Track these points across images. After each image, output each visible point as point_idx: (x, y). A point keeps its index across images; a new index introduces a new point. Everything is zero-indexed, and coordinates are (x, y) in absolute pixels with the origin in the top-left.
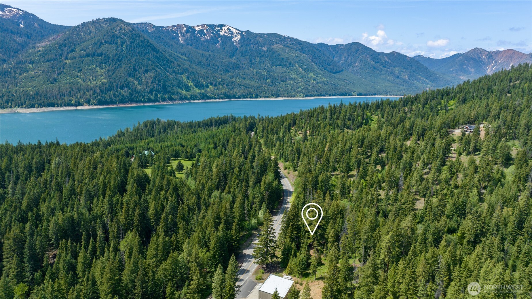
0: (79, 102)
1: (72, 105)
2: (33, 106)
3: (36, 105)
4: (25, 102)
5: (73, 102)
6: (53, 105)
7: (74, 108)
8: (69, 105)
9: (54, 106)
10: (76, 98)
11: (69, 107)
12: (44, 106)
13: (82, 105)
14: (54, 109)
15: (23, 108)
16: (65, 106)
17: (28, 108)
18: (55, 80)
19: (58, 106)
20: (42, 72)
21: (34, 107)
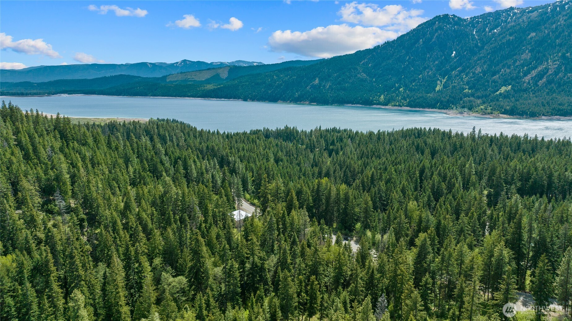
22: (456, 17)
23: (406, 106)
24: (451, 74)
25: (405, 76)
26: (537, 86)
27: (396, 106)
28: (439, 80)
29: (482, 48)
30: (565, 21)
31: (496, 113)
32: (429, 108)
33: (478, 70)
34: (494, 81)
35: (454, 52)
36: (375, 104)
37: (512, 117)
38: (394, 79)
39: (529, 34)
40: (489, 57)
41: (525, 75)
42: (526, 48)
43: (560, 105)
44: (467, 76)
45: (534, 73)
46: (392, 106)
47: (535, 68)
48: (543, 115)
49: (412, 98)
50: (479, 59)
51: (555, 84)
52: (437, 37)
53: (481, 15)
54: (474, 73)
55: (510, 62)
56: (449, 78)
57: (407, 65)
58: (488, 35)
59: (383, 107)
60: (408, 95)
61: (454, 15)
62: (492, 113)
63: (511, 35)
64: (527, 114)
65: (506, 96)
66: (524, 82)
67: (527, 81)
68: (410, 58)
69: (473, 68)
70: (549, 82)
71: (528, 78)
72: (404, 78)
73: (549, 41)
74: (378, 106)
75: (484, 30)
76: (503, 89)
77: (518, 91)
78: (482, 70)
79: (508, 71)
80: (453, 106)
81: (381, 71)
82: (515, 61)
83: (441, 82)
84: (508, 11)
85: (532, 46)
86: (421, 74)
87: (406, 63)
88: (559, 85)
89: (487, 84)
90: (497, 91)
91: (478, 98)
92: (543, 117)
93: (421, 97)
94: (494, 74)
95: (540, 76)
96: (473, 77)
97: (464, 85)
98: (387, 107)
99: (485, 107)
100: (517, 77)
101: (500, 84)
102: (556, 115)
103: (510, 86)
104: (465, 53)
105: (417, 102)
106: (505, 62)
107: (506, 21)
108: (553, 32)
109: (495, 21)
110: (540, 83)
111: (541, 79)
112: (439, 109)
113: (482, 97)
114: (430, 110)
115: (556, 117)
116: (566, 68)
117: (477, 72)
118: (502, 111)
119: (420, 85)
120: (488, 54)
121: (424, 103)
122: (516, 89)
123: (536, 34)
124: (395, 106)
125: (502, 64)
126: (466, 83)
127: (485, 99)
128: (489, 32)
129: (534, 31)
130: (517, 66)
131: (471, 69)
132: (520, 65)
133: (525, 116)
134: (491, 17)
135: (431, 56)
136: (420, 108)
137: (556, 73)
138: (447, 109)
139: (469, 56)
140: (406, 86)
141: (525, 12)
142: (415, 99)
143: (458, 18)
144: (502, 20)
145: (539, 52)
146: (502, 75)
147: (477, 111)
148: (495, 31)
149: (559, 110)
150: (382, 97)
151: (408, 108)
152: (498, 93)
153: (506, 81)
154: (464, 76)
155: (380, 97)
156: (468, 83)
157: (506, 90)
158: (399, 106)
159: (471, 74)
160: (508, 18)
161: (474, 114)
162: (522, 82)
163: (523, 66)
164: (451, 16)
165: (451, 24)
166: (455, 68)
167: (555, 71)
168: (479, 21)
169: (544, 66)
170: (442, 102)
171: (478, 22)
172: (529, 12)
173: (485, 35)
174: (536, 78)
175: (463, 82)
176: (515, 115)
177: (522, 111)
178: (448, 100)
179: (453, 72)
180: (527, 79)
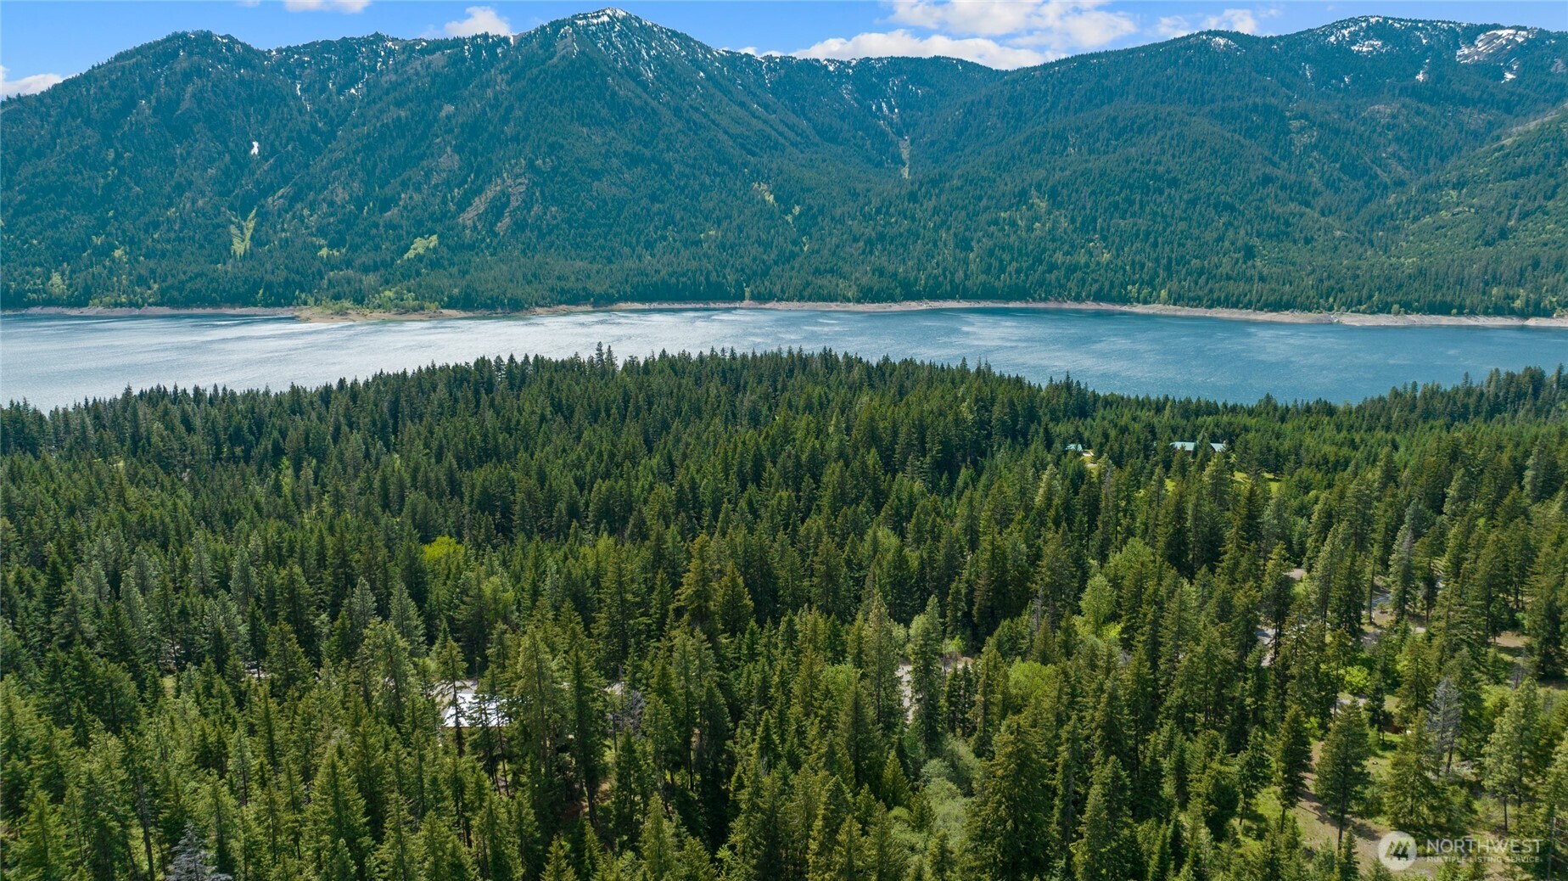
0: (1537, 305)
1: (1512, 312)
2: (1385, 309)
3: (1396, 307)
4: (1370, 297)
5: (1518, 302)
6: (1444, 309)
7: (1514, 322)
8: (1498, 311)
9: (1448, 313)
10: (1537, 289)
11: (1499, 318)
12: (1418, 311)
13: (1548, 314)
14: (1445, 320)
15: (1358, 311)
16: (1486, 313)
17: (1373, 313)
18: (1503, 234)
19: (1460, 313)
20: (1476, 213)
21: (1389, 313)
22: (237, 42)
23: (156, 304)
24: (263, 206)
25: (116, 210)
26: (496, 235)
27: (121, 305)
28: (233, 223)
29: (332, 135)
30: (509, 84)
31: (433, 306)
32: (233, 306)
33: (341, 196)
34: (391, 226)
35: (256, 144)
36: (33, 304)
37: (471, 314)
38: (81, 220)
39: (441, 108)
40: (359, 160)
41: (463, 206)
42: (444, 140)
43: (559, 278)
44: (313, 210)
45: (480, 204)
46: (107, 306)
47: (479, 191)
48: (537, 305)
49: (170, 281)
50: (336, 165)
51: (532, 231)
52: (194, 96)
53: (305, 46)
54: (331, 204)
55: (416, 174)
56: (263, 216)
57: (118, 178)
58: (339, 101)
59: (75, 312)
60: (153, 271)
61: (228, 37)
62: (422, 308)
63: (399, 104)
64: (503, 306)
65: (433, 262)
66: (464, 227)
67: (469, 223)
68: (119, 156)
69: (325, 187)
70: (519, 226)
71: (471, 215)
72: (115, 218)
73: (491, 128)
74: (53, 310)
75: (324, 89)
76: (419, 246)
77: (456, 247)
78: (350, 195)
79: (417, 197)
80: (303, 296)
81: (20, 193)
82: (428, 175)
83: (240, 228)
84: (372, 43)
85: (456, 138)
86: (170, 205)
87: (112, 172)
88: (541, 236)
89: (374, 231)
90: (407, 249)
91: (366, 269)
92: (538, 310)
93: (197, 275)
94: (385, 205)
95: (497, 209)
96: (332, 215)
97: (312, 234)
98: (86, 311)
99: (396, 293)
100: (444, 215)
101: (408, 233)
102: (560, 303)
103: (434, 237)
104: (290, 147)
105: (191, 291)
106: (405, 175)
107: (373, 69)
108: (492, 107)
109: (346, 65)
110: (502, 226)
111: (499, 216)
112: (267, 306)
113: (376, 269)
114: (238, 311)
115: (561, 307)
116: (542, 193)
117: (338, 200)
118: (442, 300)
119: (181, 240)
120: (356, 152)
121: (214, 290)
122: (450, 242)
123: (456, 109)
124: (116, 305)
125: (399, 180)
126: (318, 230)
127: (388, 272)
128: (339, 93)
129: (451, 101)
130: (436, 186)
131: (320, 191)
132: (443, 184)
133: (499, 310)
134: (334, 53)
135: (188, 153)
136: (204, 307)
137: (527, 205)
138: (290, 304)
139: (301, 155)
140: (131, 242)
141: (414, 50)
142: (183, 283)
143: (243, 45)
144: (363, 65)
145: (475, 153)
146: (405, 207)
147: (379, 306)
148: (353, 91)
149: (563, 291)
150: (56, 278)
151: (166, 310)
152: (411, 254)
153: (419, 223)
154: (306, 212)
155: (49, 279)
156: (322, 231)
157: (428, 248)
158: (131, 304)
159: (325, 205)
160: (377, 62)
161: (376, 314)
162: (458, 224)
163: (448, 184)
164: (222, 37)
165: (227, 63)
166: (271, 189)
167: (524, 201)
168: (304, 62)
169: (498, 188)
170: (269, 287)
171: (300, 64)
172: (423, 52)
173: (328, 100)
174: (490, 215)
175: (307, 228)
176: (477, 308)
177: (491, 298)
178: (287, 279)
179: (270, 200)
180: (468, 217)
